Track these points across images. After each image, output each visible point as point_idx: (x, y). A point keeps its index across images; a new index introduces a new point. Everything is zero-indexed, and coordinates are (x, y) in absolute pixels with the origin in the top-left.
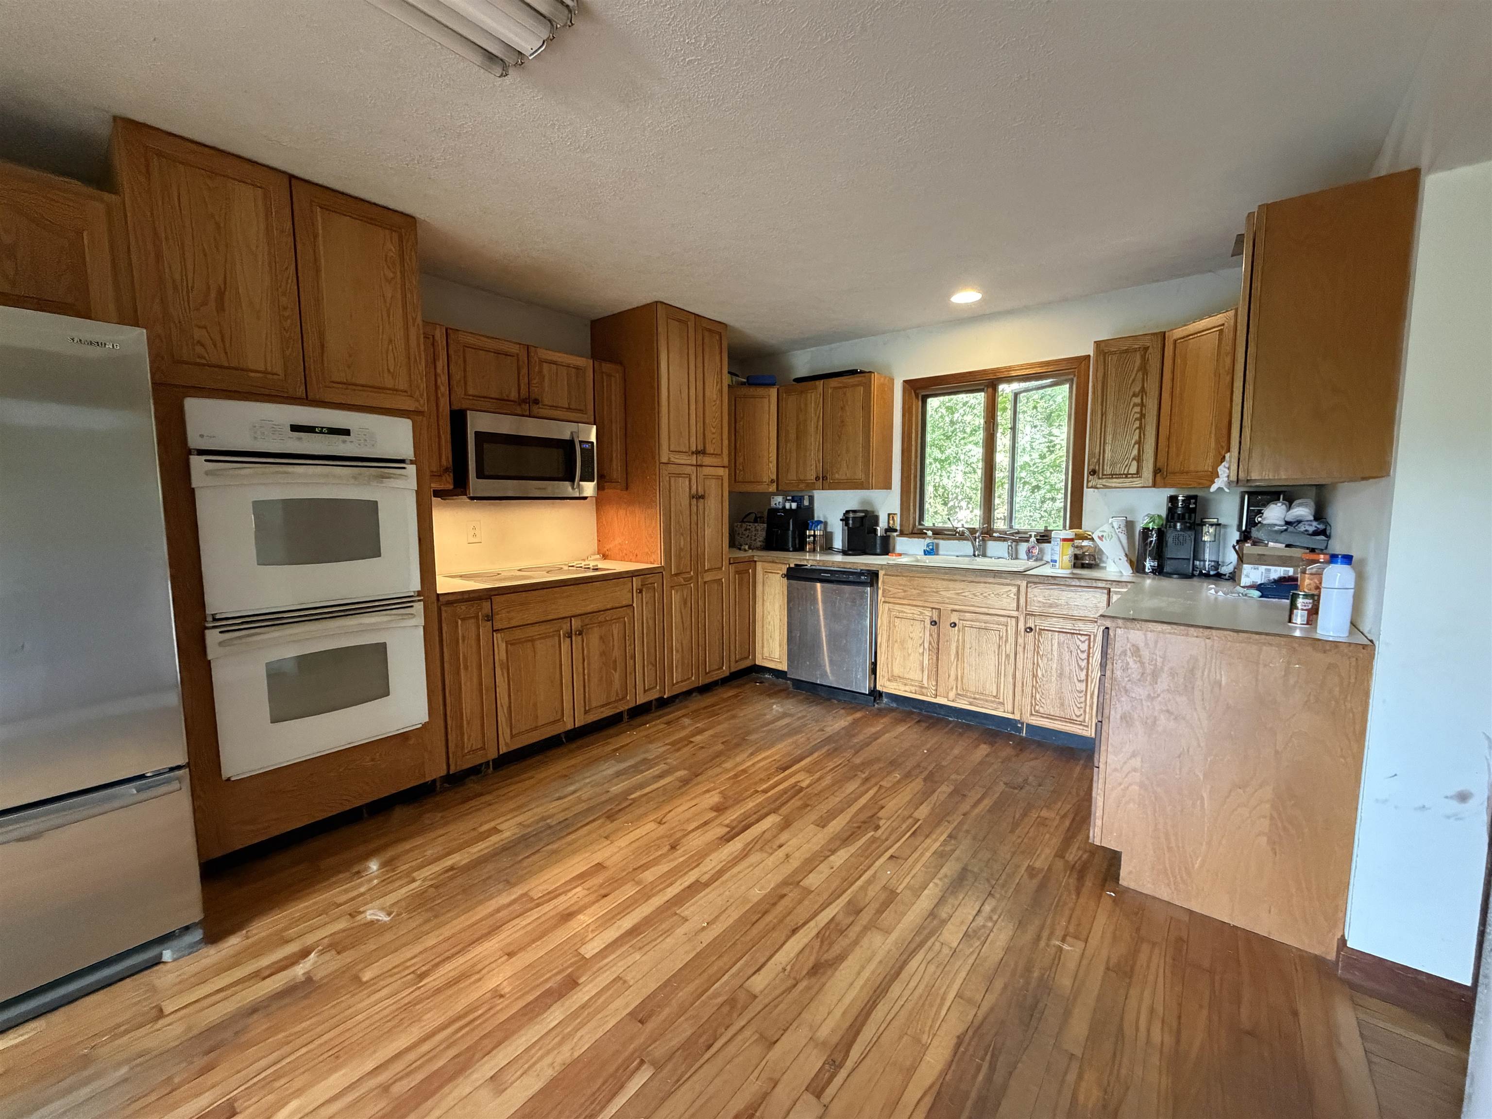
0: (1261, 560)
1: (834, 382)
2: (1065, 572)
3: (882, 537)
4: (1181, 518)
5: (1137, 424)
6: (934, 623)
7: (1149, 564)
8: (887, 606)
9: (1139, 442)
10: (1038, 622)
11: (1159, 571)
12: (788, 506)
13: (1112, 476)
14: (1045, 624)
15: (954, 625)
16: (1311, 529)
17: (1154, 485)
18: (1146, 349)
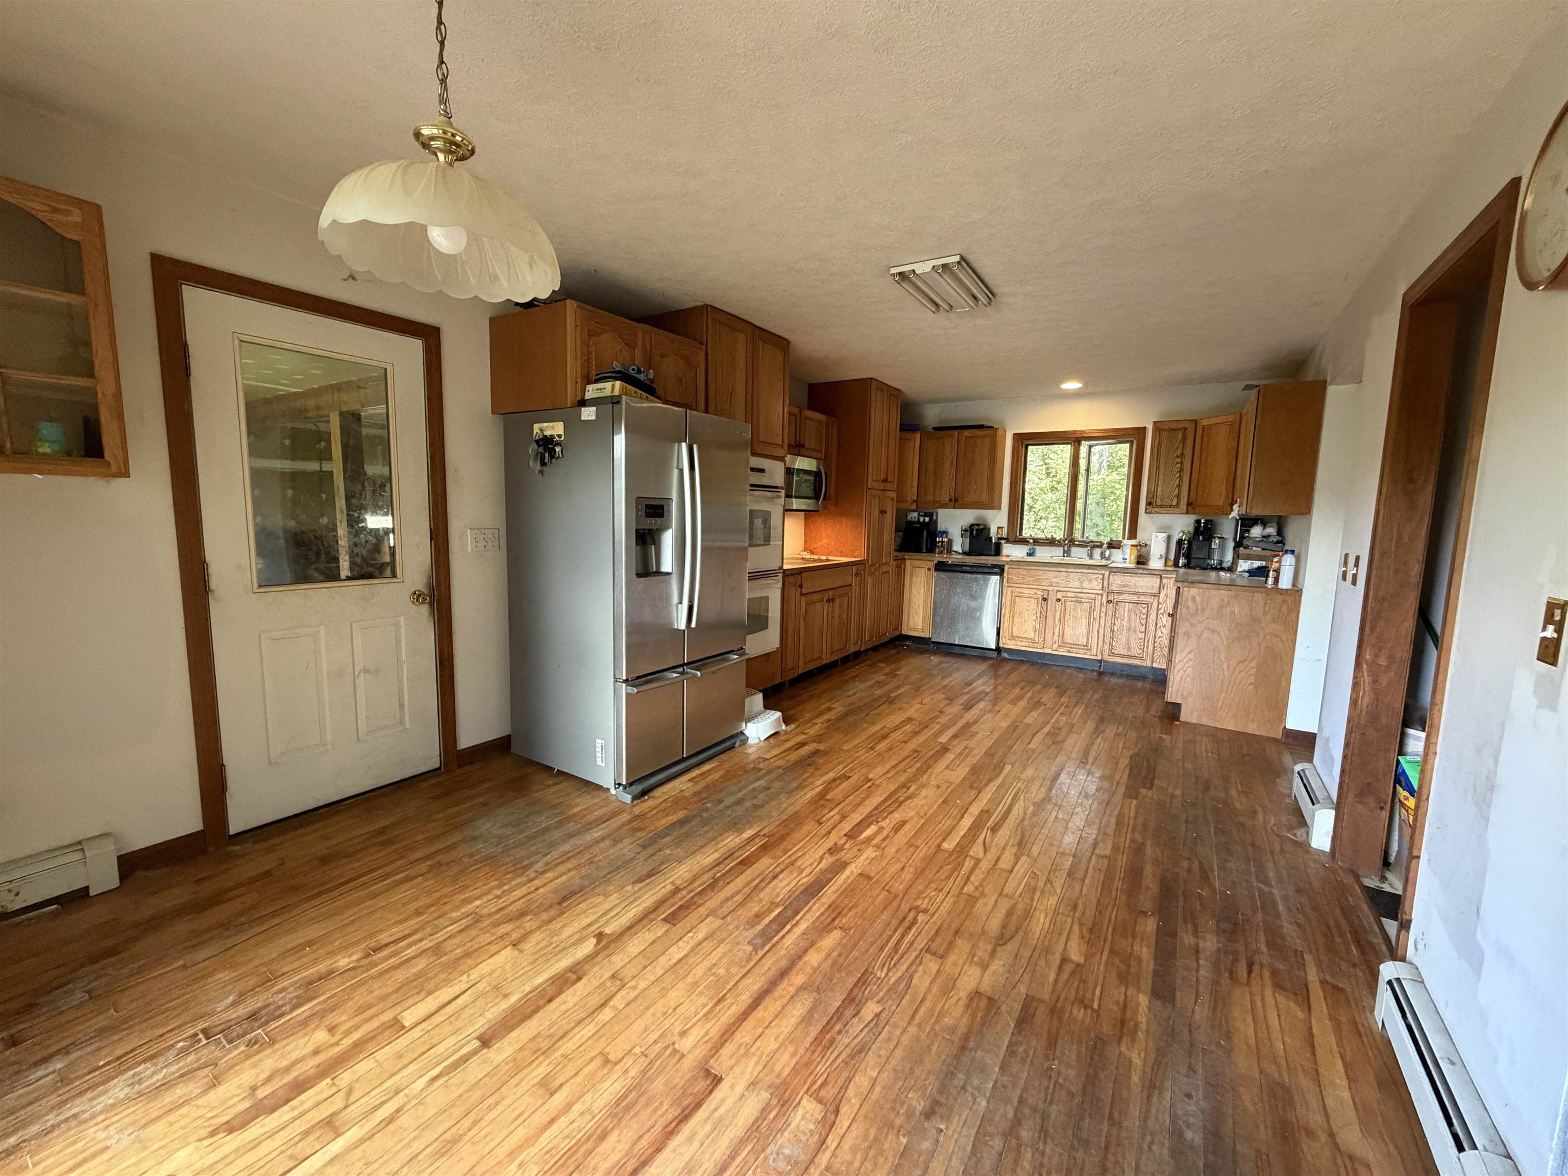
0: (1248, 557)
1: (967, 433)
2: (1132, 566)
3: (996, 543)
4: (1202, 533)
5: (1178, 475)
6: (1045, 599)
7: (1182, 561)
8: (1010, 589)
9: (1179, 486)
10: (1116, 597)
11: (1187, 566)
12: (922, 519)
13: (1161, 506)
14: (1121, 598)
15: (1059, 600)
16: (1275, 540)
17: (1187, 513)
18: (1186, 429)
